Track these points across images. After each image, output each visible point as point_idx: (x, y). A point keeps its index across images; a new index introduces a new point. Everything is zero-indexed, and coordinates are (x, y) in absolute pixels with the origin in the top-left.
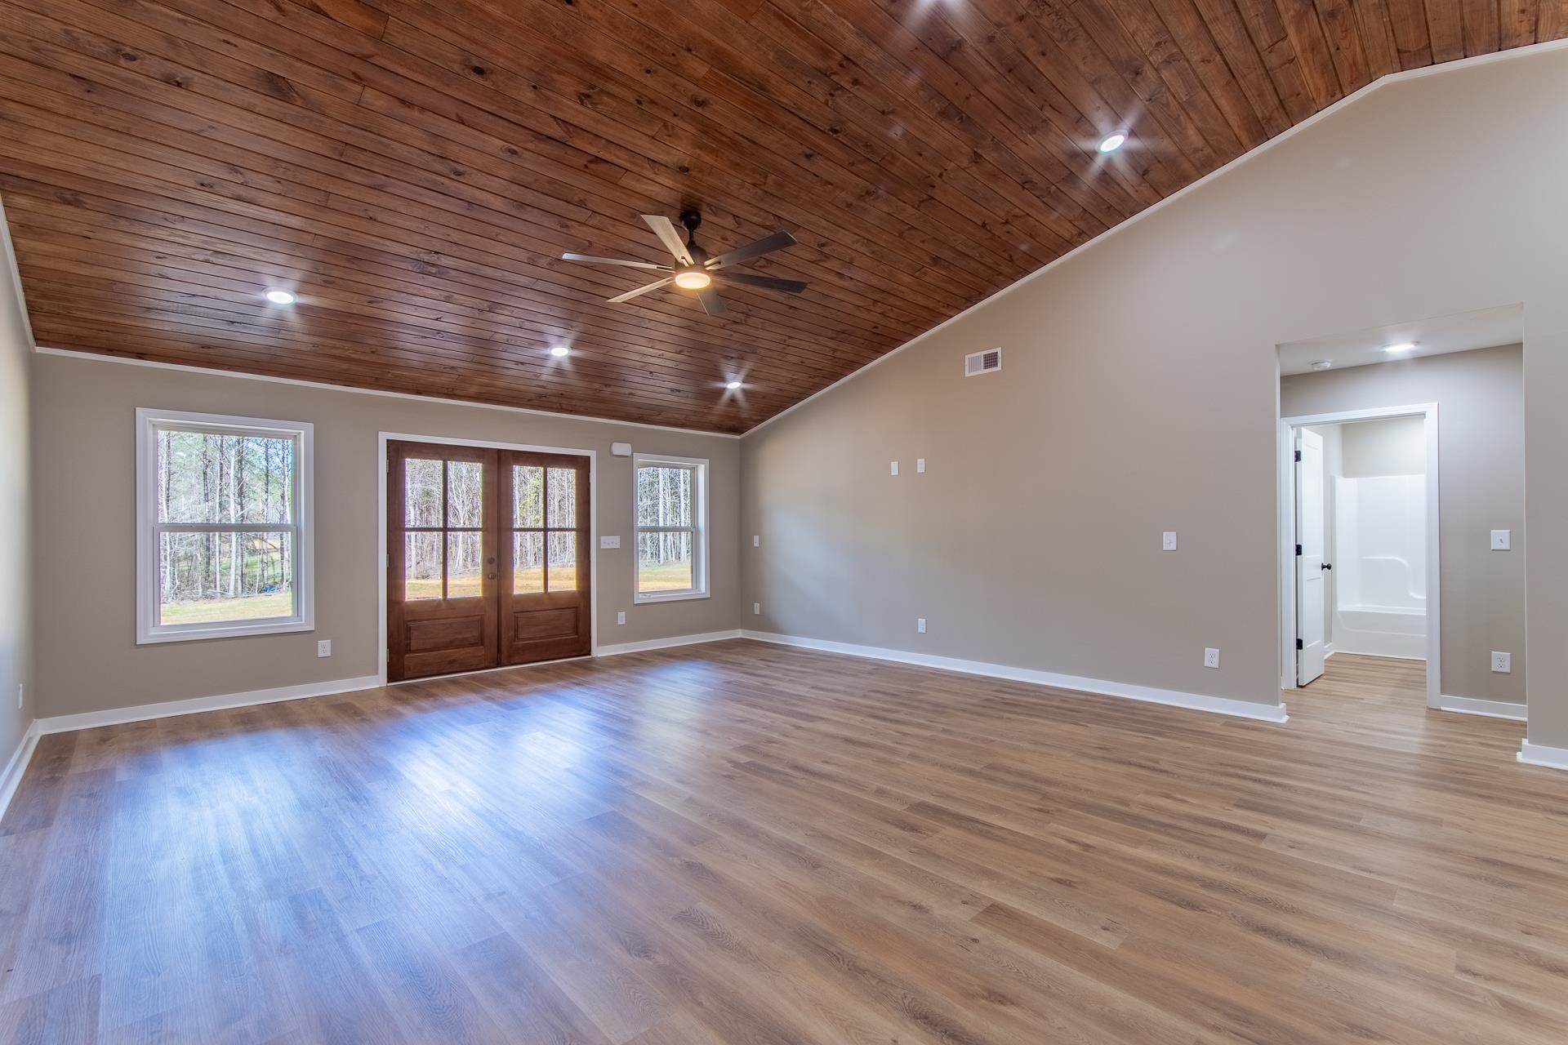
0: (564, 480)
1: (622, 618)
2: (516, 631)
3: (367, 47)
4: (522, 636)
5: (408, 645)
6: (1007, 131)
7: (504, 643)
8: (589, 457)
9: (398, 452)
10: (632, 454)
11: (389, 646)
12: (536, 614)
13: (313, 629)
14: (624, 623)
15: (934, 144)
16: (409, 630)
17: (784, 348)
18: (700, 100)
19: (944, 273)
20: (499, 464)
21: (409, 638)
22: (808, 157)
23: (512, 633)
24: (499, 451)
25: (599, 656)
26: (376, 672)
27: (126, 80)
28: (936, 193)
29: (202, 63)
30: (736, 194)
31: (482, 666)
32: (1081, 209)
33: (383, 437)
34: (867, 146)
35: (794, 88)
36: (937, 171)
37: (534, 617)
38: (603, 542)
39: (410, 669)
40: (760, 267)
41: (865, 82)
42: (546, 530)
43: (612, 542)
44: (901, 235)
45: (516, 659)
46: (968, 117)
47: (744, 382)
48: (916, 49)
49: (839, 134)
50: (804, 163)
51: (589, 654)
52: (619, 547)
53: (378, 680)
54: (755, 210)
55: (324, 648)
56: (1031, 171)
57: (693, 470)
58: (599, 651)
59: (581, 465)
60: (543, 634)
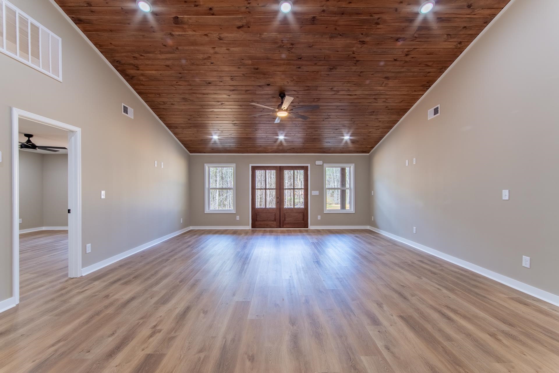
0: (300, 174)
1: (319, 217)
2: (285, 218)
3: (190, 87)
4: (286, 220)
5: (256, 219)
6: (365, 29)
7: (281, 221)
8: (308, 166)
9: (254, 169)
10: (323, 164)
11: (252, 219)
12: (291, 214)
13: (235, 213)
14: (320, 219)
15: (339, 46)
16: (257, 215)
17: (354, 122)
18: (256, 68)
19: (397, 81)
20: (280, 171)
21: (256, 217)
22: (299, 68)
23: (283, 219)
24: (280, 167)
25: (311, 229)
26: (249, 225)
27: (168, 107)
28: (357, 59)
29: (174, 100)
30: (288, 85)
31: (275, 227)
32: (446, 35)
33: (251, 165)
34: (315, 57)
35: (277, 54)
36: (351, 53)
37: (290, 215)
38: (313, 193)
39: (257, 226)
40: (317, 101)
41: (295, 43)
42: (294, 189)
43: (316, 193)
44: (360, 76)
45: (285, 226)
46: (342, 34)
47: (351, 136)
48: (301, 27)
49: (302, 59)
50: (300, 70)
51: (308, 228)
52: (318, 194)
53: (249, 227)
54: (299, 87)
55: (238, 218)
56: (396, 35)
57: (350, 167)
58: (311, 227)
59: (305, 169)
60: (293, 220)
